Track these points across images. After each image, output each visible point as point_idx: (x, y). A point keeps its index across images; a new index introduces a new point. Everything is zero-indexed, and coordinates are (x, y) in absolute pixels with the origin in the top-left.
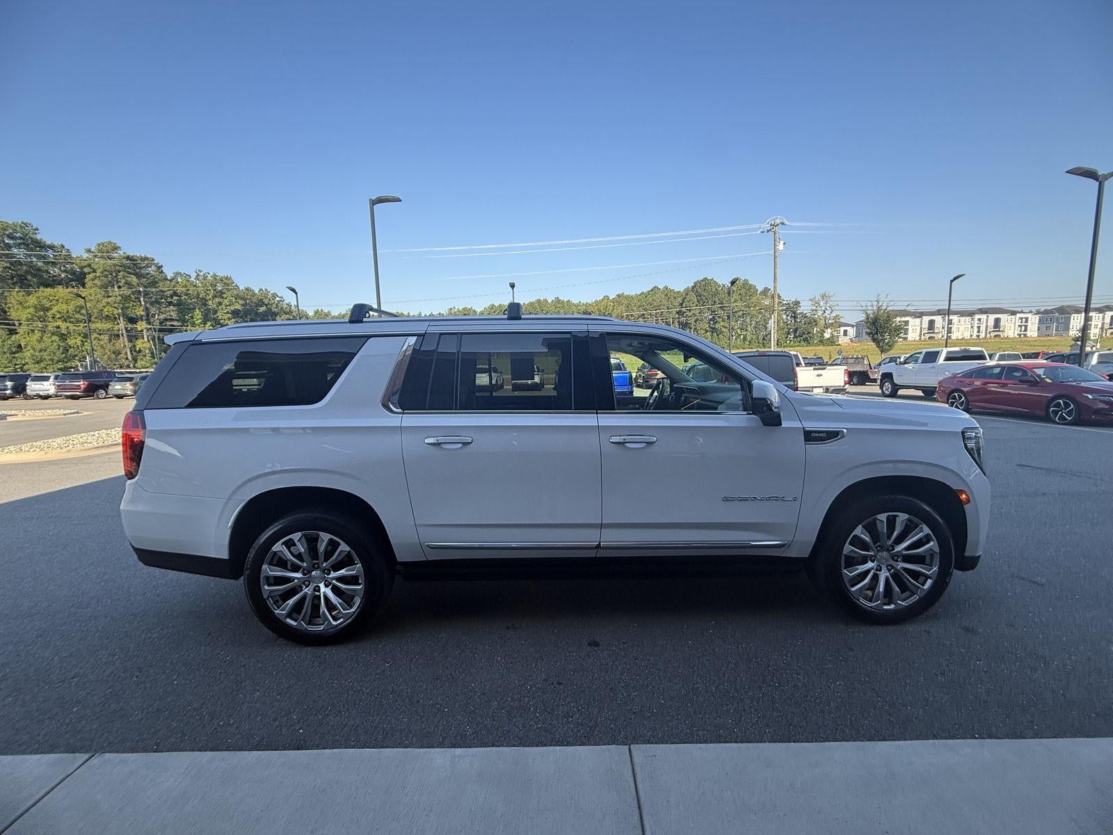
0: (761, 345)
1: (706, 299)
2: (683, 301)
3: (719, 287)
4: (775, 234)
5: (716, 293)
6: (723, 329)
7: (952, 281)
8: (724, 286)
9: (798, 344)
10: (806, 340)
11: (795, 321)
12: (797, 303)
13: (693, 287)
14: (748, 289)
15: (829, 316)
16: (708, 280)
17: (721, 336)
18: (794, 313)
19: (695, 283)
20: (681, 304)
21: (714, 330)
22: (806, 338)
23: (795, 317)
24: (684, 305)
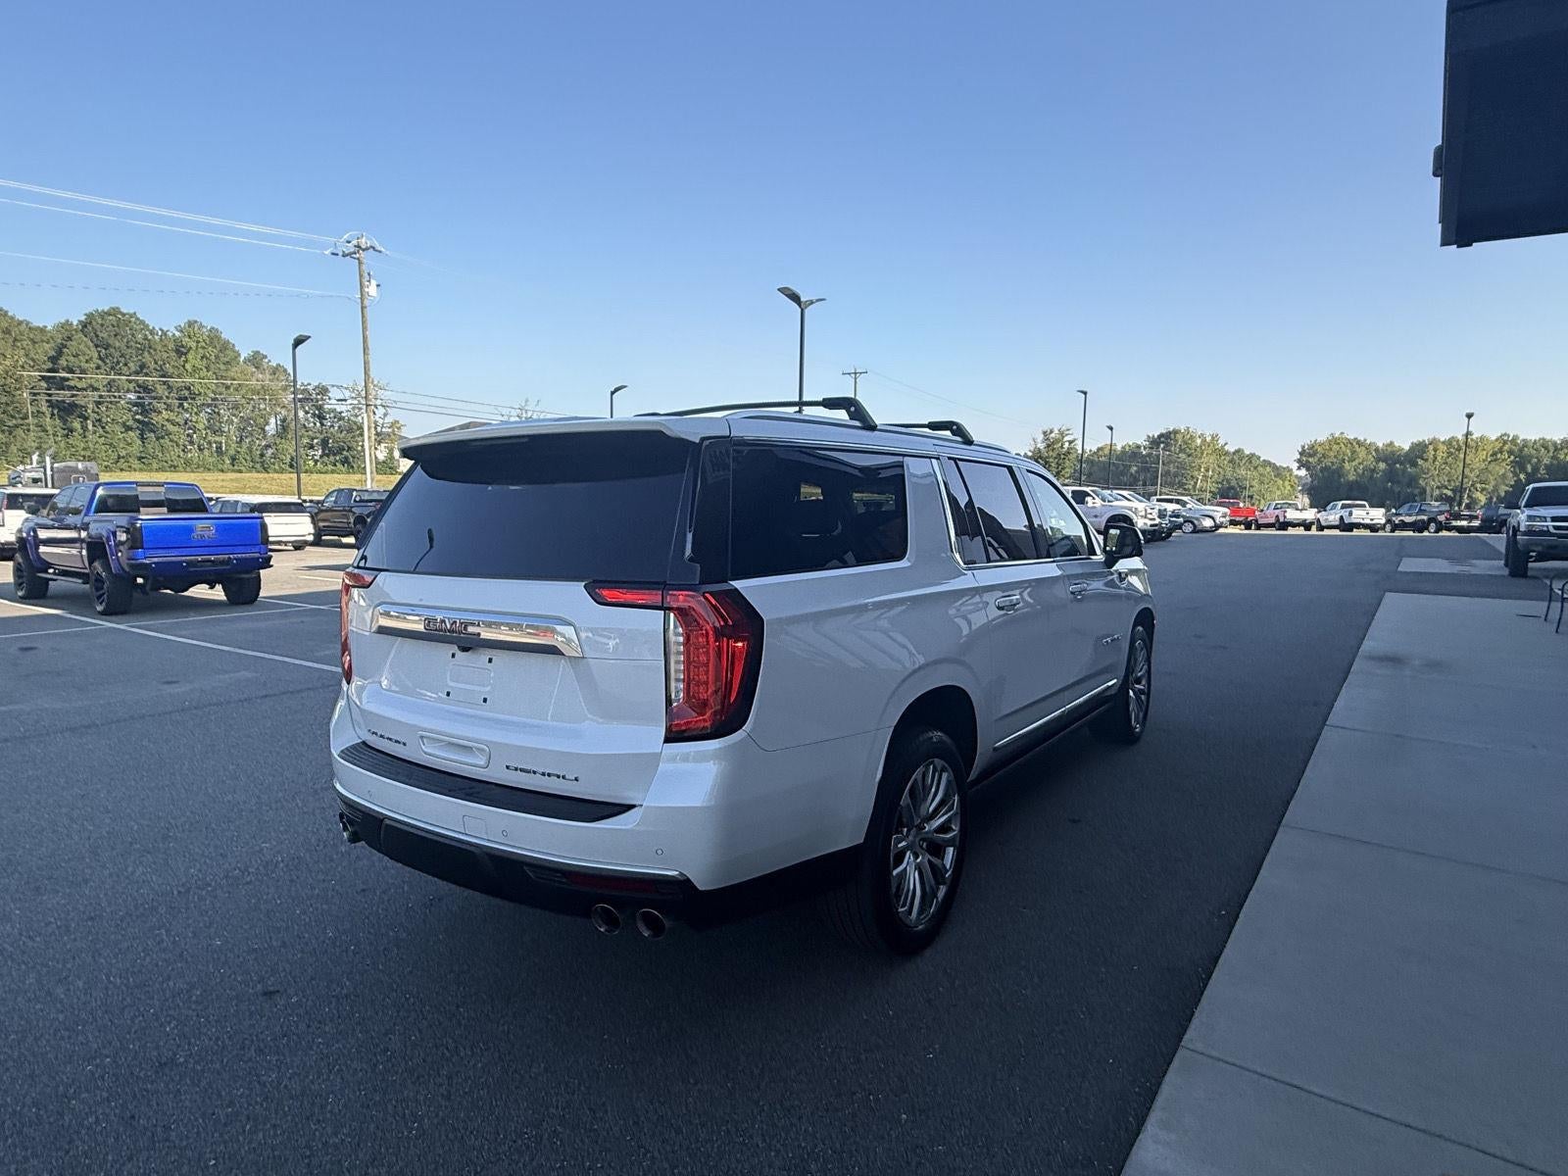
0: (258, 466)
1: (122, 356)
2: (60, 353)
3: (152, 332)
4: (360, 263)
5: (148, 346)
6: (170, 427)
7: (613, 393)
8: (164, 333)
9: (330, 467)
10: (345, 461)
11: (322, 424)
12: (323, 391)
13: (84, 325)
14: (218, 350)
15: (381, 421)
16: (124, 315)
17: (166, 442)
18: (320, 408)
19: (90, 316)
20: (54, 359)
21: (145, 428)
22: (346, 458)
23: (321, 418)
24: (63, 362)
